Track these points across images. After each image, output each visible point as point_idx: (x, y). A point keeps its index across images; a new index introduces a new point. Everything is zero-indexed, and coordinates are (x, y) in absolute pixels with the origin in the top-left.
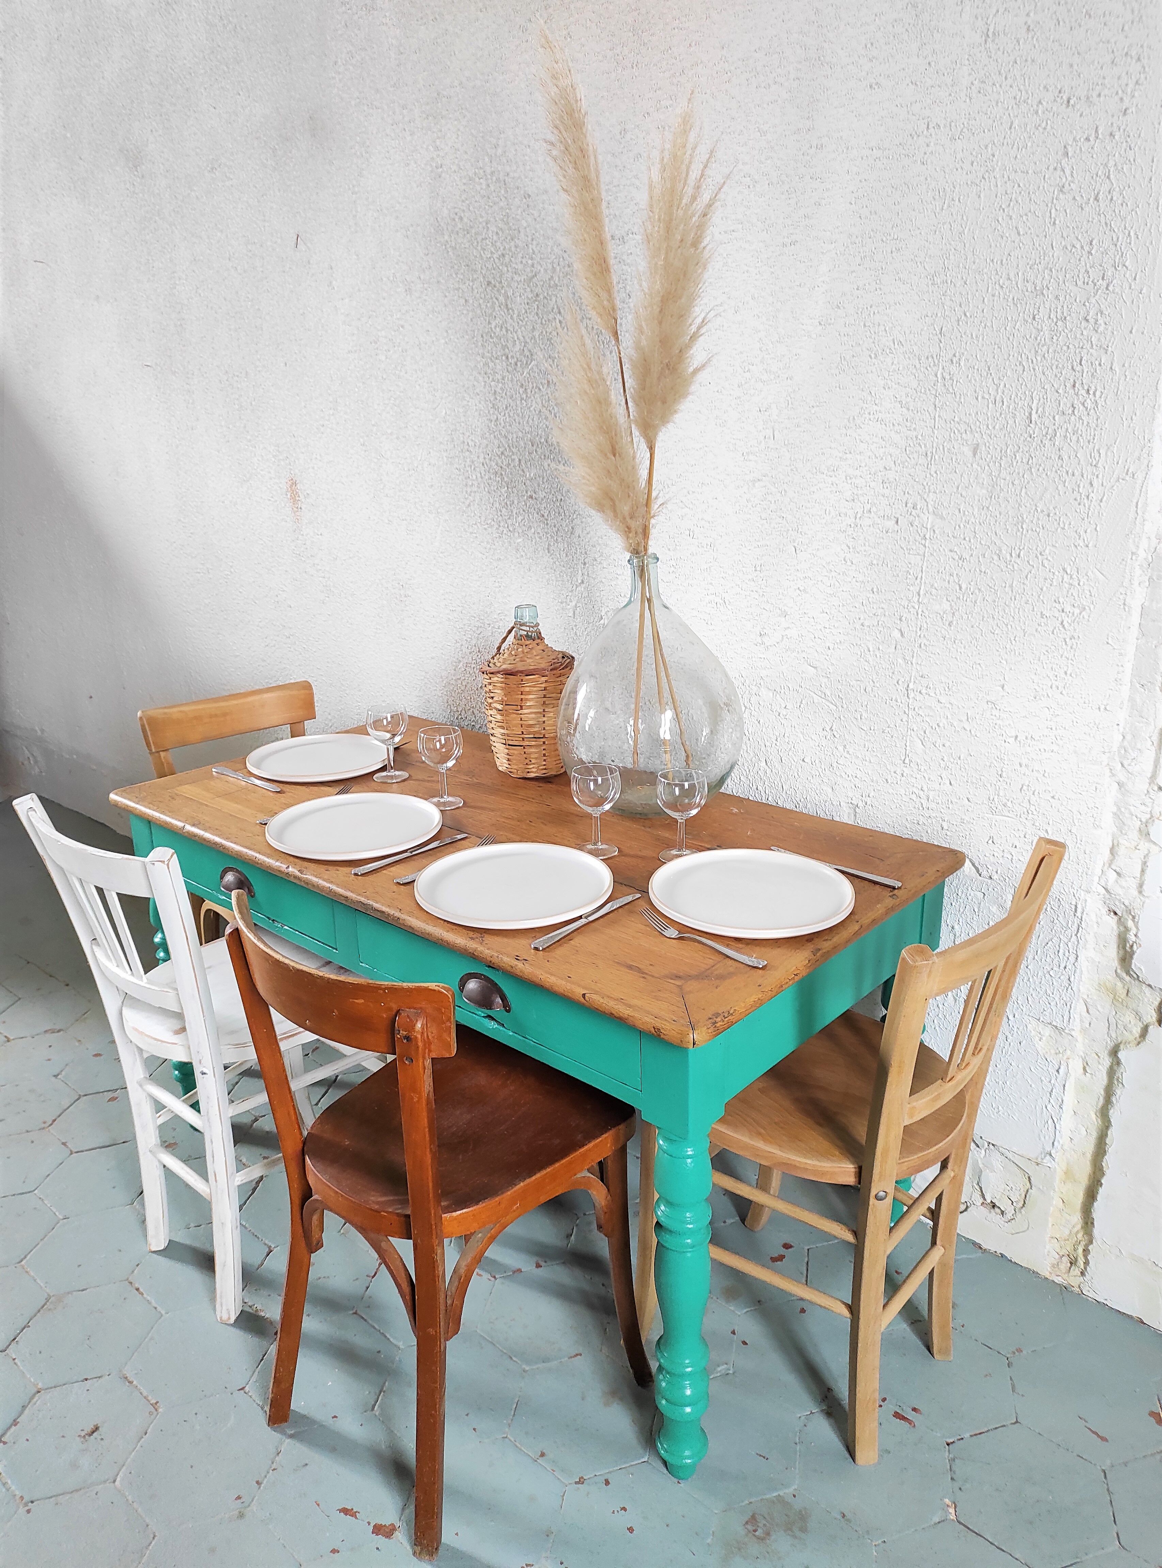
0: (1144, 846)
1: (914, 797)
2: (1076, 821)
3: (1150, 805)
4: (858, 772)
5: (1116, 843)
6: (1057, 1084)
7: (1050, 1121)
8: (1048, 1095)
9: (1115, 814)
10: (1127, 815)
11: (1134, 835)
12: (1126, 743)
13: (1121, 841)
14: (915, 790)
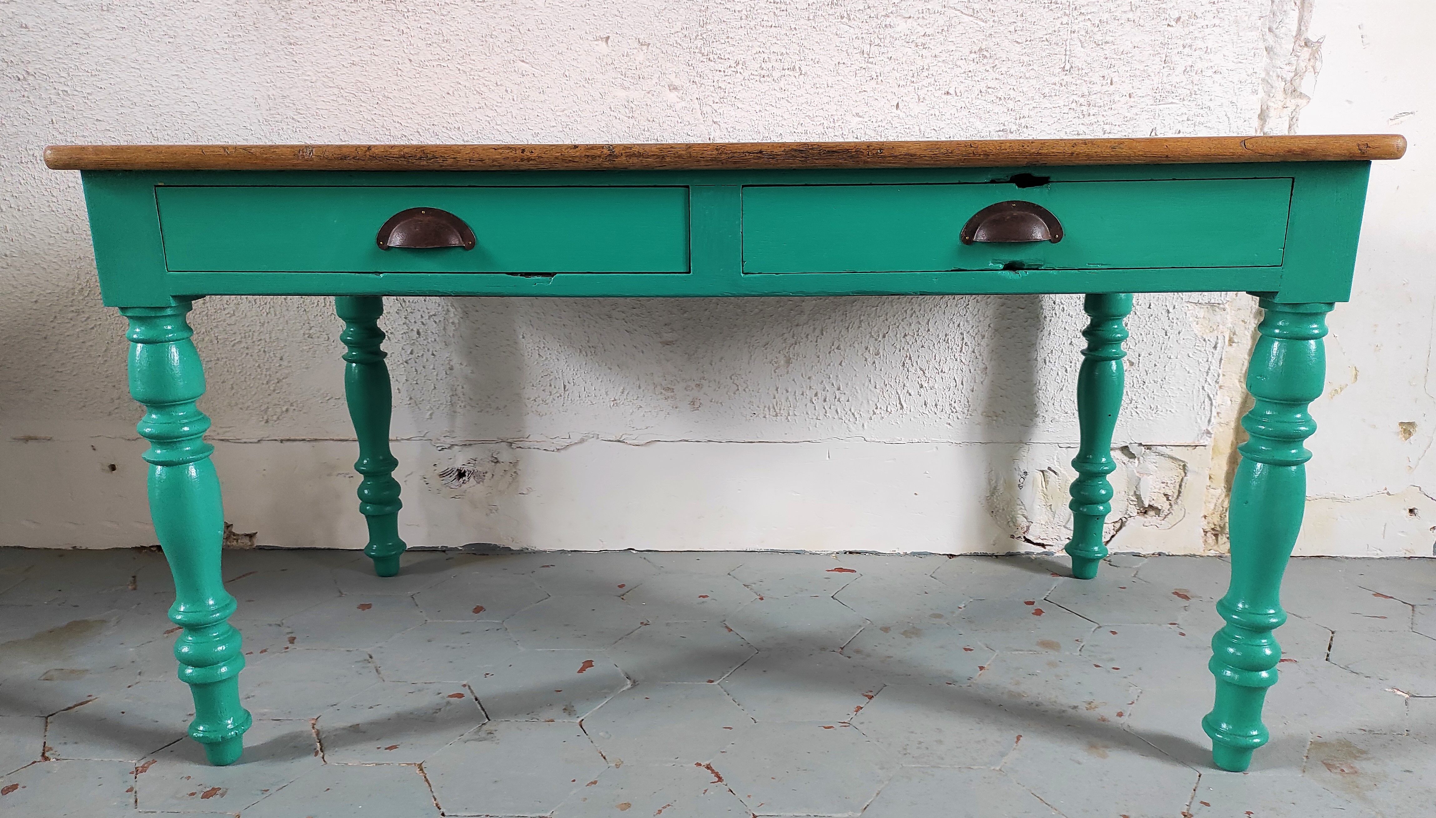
0: (1291, 103)
1: (1074, 105)
2: (1236, 91)
3: (1295, 62)
4: (1012, 92)
5: (1264, 107)
6: (1213, 361)
7: (1207, 400)
8: (1205, 374)
9: (1263, 80)
10: (1275, 78)
11: (1280, 96)
12: (1275, 8)
13: (1270, 104)
14: (1075, 98)
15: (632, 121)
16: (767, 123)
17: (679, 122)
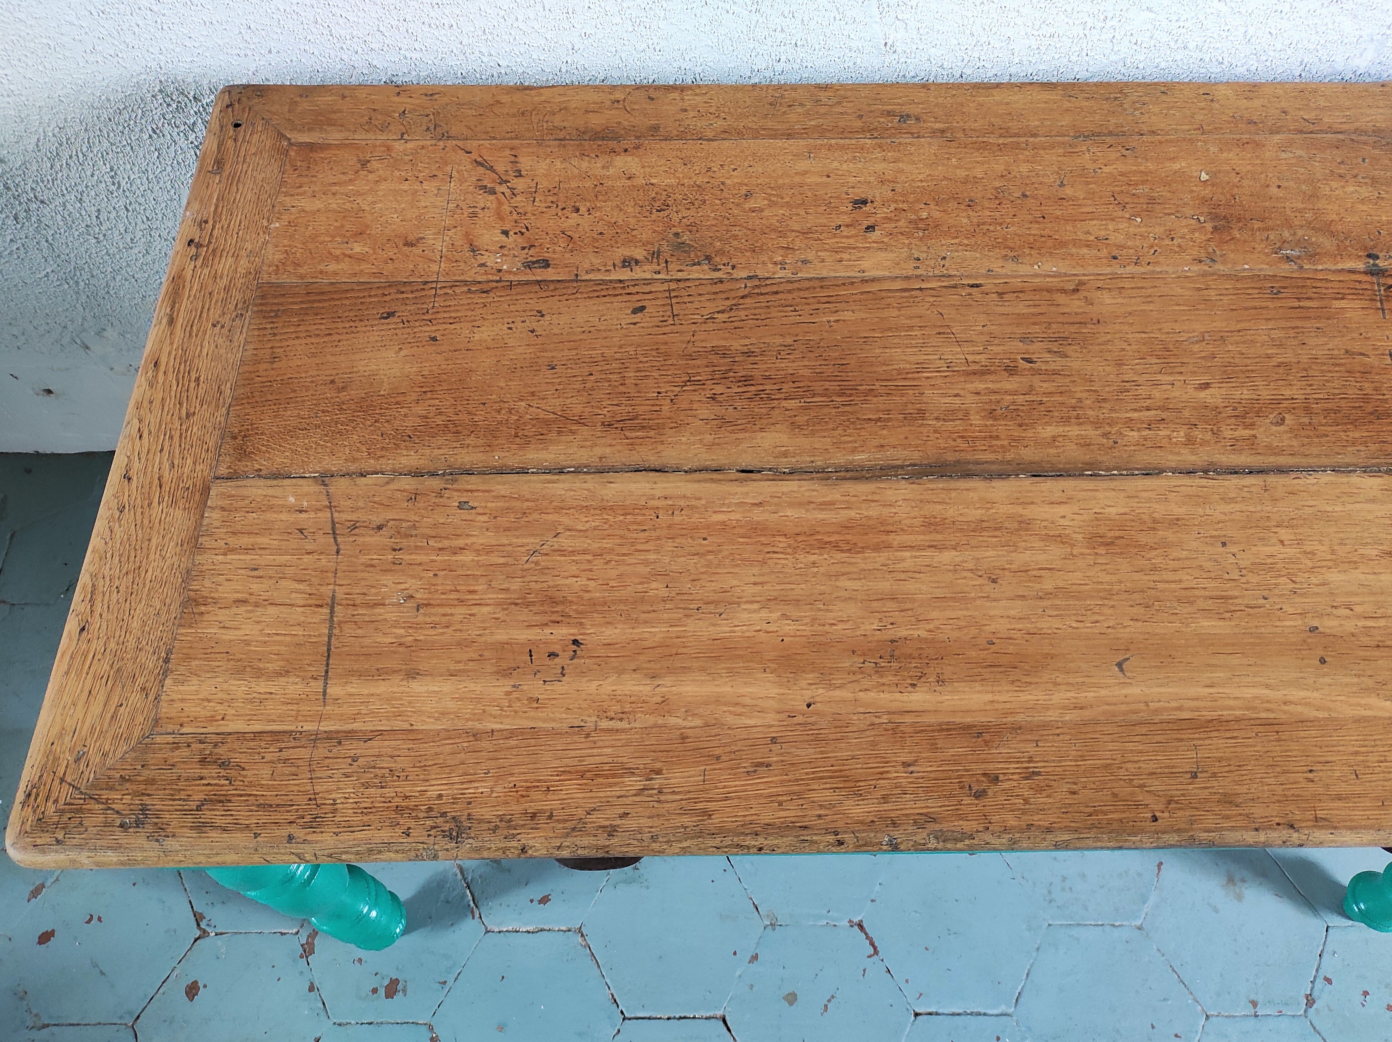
15: (754, 17)
16: (990, 21)
17: (838, 18)
